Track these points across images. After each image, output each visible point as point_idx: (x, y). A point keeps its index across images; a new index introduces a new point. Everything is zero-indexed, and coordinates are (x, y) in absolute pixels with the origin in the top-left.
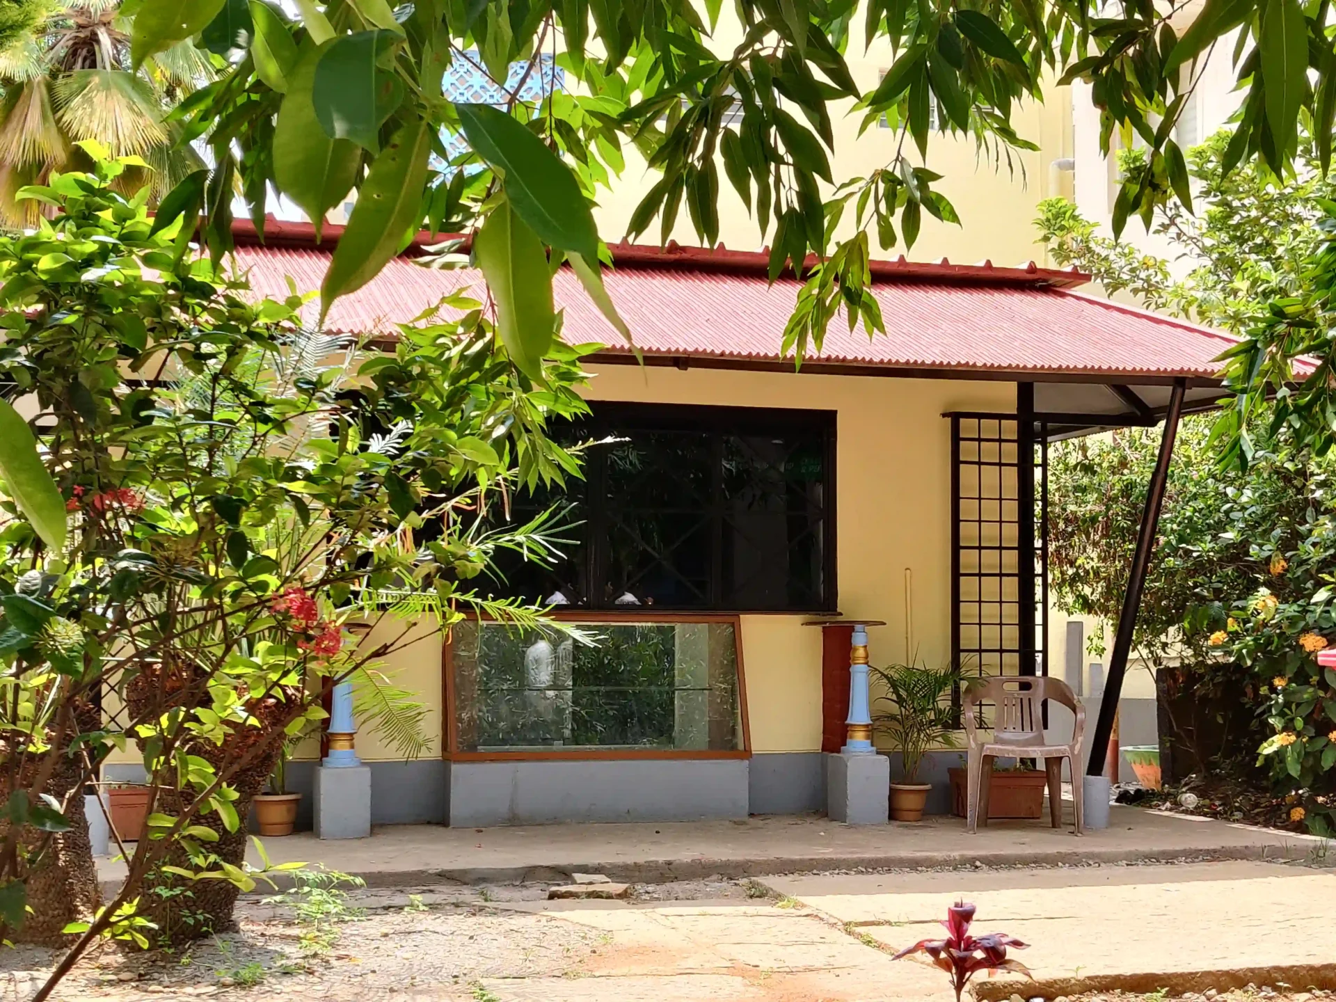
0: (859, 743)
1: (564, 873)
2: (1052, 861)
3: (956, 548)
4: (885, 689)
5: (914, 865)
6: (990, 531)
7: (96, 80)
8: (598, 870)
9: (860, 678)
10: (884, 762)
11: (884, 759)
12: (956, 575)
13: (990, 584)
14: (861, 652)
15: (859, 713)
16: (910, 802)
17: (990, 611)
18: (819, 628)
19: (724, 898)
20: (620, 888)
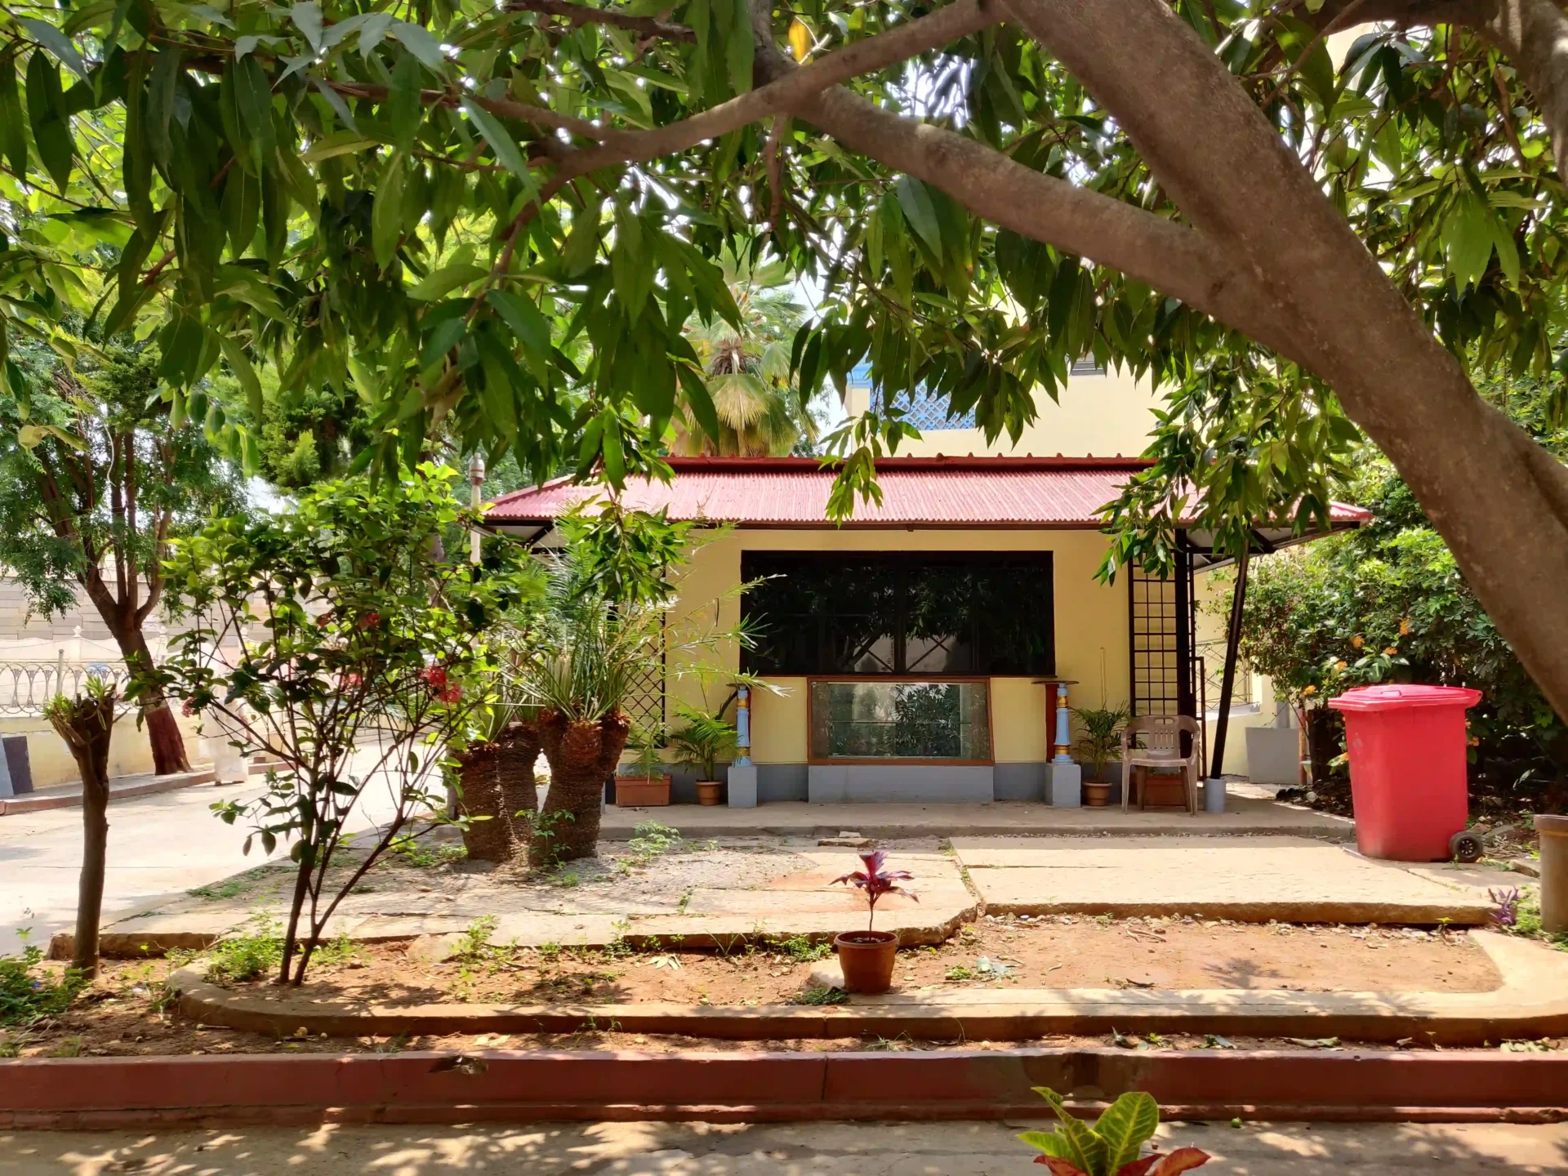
0: (1062, 756)
1: (836, 831)
2: (1157, 832)
3: (1132, 634)
4: (1082, 723)
5: (1062, 833)
6: (1155, 624)
7: (729, 380)
8: (858, 830)
9: (1062, 715)
10: (1077, 768)
11: (1078, 767)
12: (1132, 651)
13: (1156, 657)
14: (1063, 701)
15: (1062, 739)
16: (1097, 794)
17: (1156, 674)
18: (1043, 687)
19: (927, 849)
20: (862, 840)
